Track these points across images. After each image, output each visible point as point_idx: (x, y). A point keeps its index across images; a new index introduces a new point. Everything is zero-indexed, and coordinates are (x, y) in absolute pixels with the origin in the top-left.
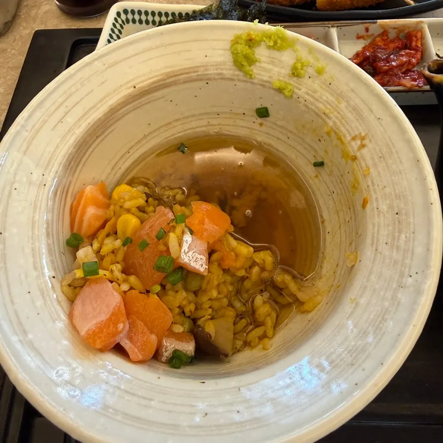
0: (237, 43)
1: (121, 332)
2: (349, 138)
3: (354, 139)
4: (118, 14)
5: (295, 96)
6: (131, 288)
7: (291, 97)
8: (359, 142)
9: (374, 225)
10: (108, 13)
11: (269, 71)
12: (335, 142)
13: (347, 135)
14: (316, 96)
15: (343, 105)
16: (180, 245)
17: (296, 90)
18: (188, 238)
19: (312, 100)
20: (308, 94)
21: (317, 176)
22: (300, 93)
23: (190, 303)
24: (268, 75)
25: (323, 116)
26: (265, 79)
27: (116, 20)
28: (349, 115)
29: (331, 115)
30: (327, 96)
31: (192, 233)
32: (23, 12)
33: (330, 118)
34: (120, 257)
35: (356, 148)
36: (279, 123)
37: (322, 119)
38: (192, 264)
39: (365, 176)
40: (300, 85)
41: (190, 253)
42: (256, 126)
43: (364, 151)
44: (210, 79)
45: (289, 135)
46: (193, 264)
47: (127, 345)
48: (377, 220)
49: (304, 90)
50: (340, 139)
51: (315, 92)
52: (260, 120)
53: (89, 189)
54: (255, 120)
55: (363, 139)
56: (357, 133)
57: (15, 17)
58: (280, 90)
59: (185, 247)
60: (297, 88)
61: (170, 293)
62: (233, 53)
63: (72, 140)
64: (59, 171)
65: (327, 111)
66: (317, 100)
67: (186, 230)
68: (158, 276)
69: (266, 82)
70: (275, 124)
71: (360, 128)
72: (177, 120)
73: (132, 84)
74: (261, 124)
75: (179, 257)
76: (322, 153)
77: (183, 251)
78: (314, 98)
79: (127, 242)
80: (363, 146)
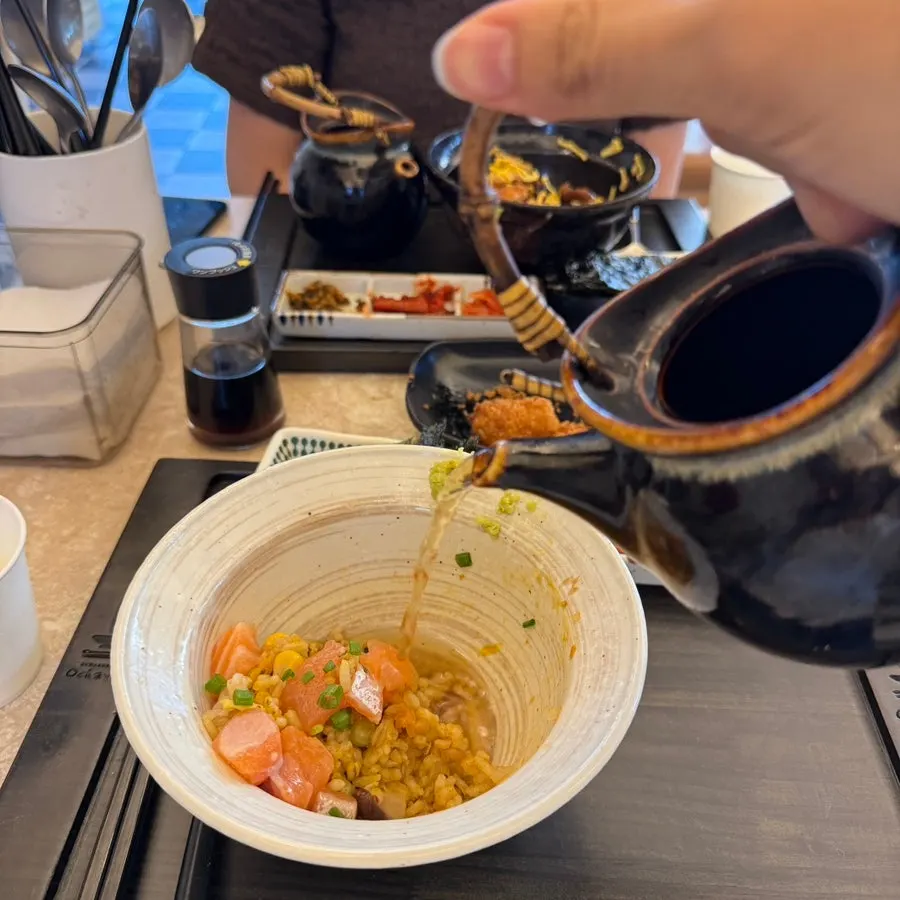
0: (437, 471)
1: (274, 763)
2: (560, 582)
3: (565, 582)
4: (285, 442)
5: (501, 535)
6: (288, 724)
7: (497, 536)
8: (570, 586)
9: (579, 672)
10: (268, 443)
11: (473, 506)
12: (547, 588)
13: (559, 579)
14: (526, 535)
15: (554, 546)
16: (352, 678)
17: (503, 529)
18: (361, 675)
19: (520, 540)
20: (516, 533)
21: (527, 642)
22: (508, 532)
23: (354, 760)
24: (471, 510)
25: (533, 559)
26: (467, 515)
27: (281, 449)
28: (561, 556)
29: (542, 558)
30: (538, 535)
31: (366, 671)
32: (137, 435)
33: (540, 561)
34: (277, 691)
35: (566, 592)
36: (483, 574)
37: (532, 563)
38: (364, 700)
39: (574, 623)
40: (508, 522)
41: (363, 690)
42: (455, 580)
43: (575, 595)
44: (401, 513)
45: (496, 590)
46: (365, 702)
47: (278, 782)
48: (583, 666)
49: (512, 528)
50: (550, 584)
51: (524, 531)
52: (460, 571)
53: (239, 627)
54: (455, 572)
55: (575, 582)
56: (569, 576)
57: (125, 440)
58: (484, 528)
59: (357, 682)
60: (505, 527)
61: (333, 743)
62: (431, 482)
63: (229, 564)
64: (209, 597)
65: (537, 553)
66: (527, 541)
67: (360, 667)
68: (321, 712)
69: (468, 519)
70: (479, 576)
71: (572, 570)
72: (356, 565)
73: (307, 509)
74: (462, 577)
75: (350, 690)
76: (532, 608)
77: (354, 685)
78: (523, 538)
79: (287, 676)
80: (575, 589)
